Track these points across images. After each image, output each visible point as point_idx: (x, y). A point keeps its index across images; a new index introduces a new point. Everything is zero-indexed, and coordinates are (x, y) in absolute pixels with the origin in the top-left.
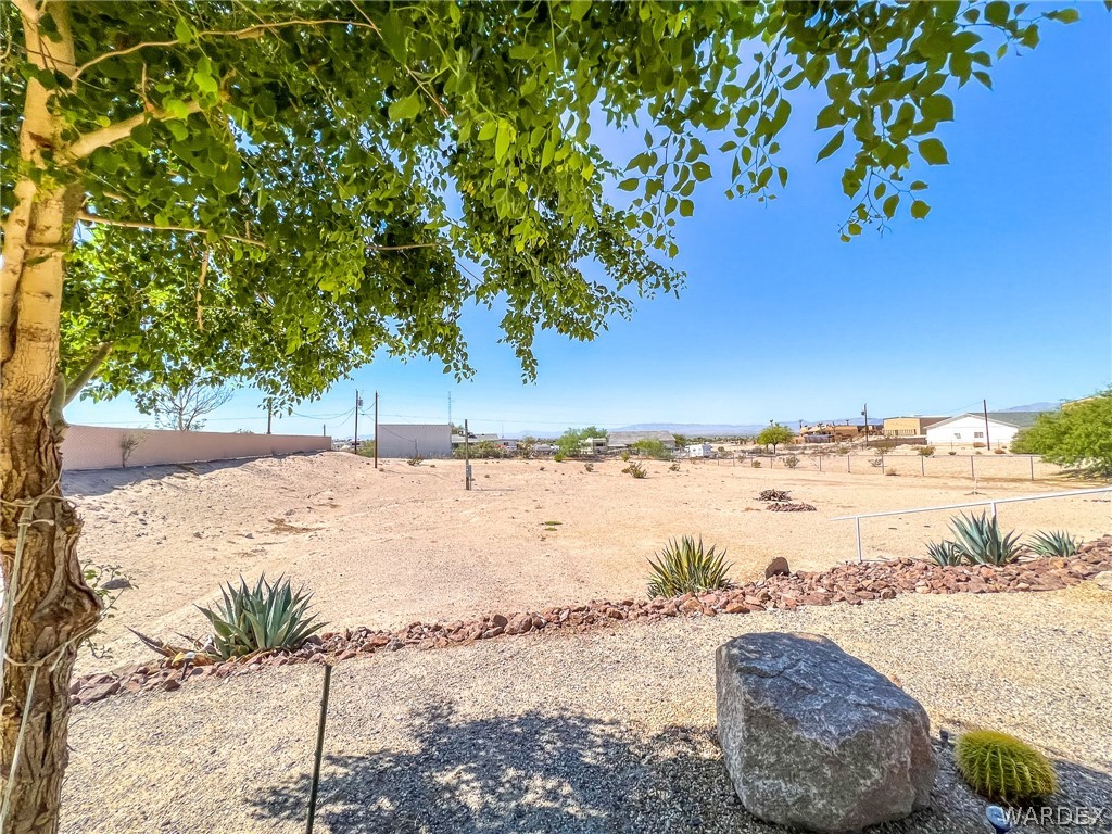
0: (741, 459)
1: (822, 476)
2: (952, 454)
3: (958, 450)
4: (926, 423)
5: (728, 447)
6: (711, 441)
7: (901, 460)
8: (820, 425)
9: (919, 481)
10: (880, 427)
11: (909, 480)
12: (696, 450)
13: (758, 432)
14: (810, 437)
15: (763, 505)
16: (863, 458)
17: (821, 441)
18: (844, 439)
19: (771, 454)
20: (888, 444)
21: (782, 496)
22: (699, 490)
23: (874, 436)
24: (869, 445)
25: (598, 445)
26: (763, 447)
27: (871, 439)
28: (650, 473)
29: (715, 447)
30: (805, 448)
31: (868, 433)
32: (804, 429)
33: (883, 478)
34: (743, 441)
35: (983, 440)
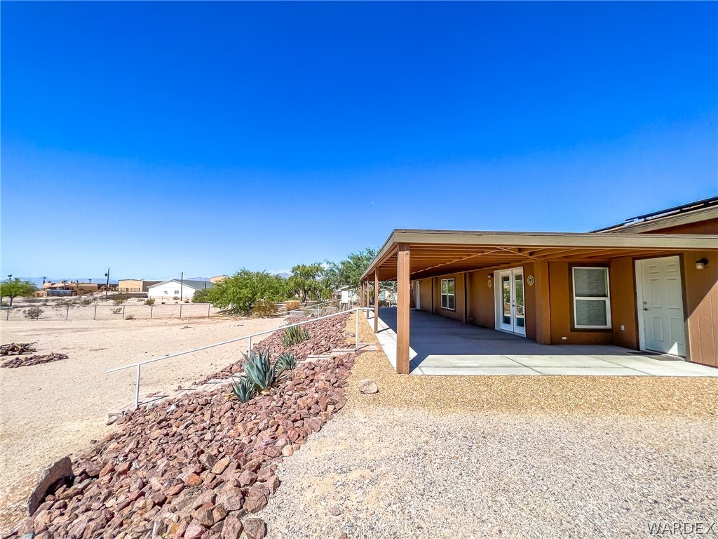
1: (68, 325)
2: (163, 303)
3: (166, 301)
4: (147, 285)
7: (134, 308)
9: (150, 322)
10: (116, 285)
11: (143, 322)
14: (53, 291)
16: (106, 308)
17: (65, 294)
18: (85, 293)
19: (7, 307)
20: (121, 298)
23: (113, 292)
24: (108, 298)
27: (109, 293)
30: (47, 301)
31: (107, 289)
32: (47, 285)
33: (123, 322)
35: (179, 296)
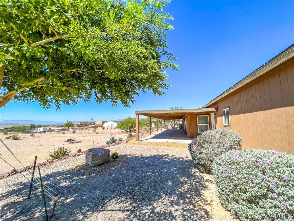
0: (58, 132)
1: (82, 135)
2: (107, 129)
3: (109, 128)
4: (103, 122)
5: (52, 128)
7: (99, 130)
8: (81, 122)
10: (95, 123)
12: (42, 129)
13: (63, 124)
14: (78, 125)
15: (68, 143)
16: (91, 130)
17: (81, 126)
18: (86, 126)
19: (67, 130)
20: (96, 127)
21: (73, 140)
22: (45, 141)
23: (93, 125)
24: (92, 127)
26: (65, 128)
27: (93, 126)
28: (22, 137)
29: (48, 128)
30: (77, 128)
31: (92, 124)
32: (77, 123)
33: (95, 134)
34: (58, 126)
35: (112, 126)
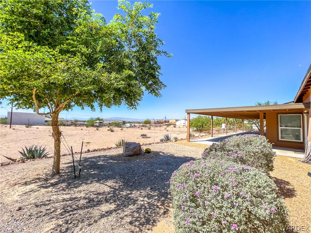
0: (139, 127)
1: (155, 131)
3: (180, 126)
4: (177, 120)
5: (136, 124)
6: (132, 123)
7: (170, 128)
8: (157, 120)
10: (169, 121)
12: (128, 125)
13: (144, 121)
14: (155, 123)
15: (141, 137)
16: (164, 127)
17: (157, 124)
18: (162, 123)
19: (146, 126)
21: (145, 135)
22: (128, 134)
24: (166, 125)
25: (100, 123)
26: (144, 125)
27: (166, 123)
28: (115, 130)
29: (133, 124)
30: (153, 125)
31: (167, 122)
32: (154, 121)
34: (140, 123)
35: (184, 125)
